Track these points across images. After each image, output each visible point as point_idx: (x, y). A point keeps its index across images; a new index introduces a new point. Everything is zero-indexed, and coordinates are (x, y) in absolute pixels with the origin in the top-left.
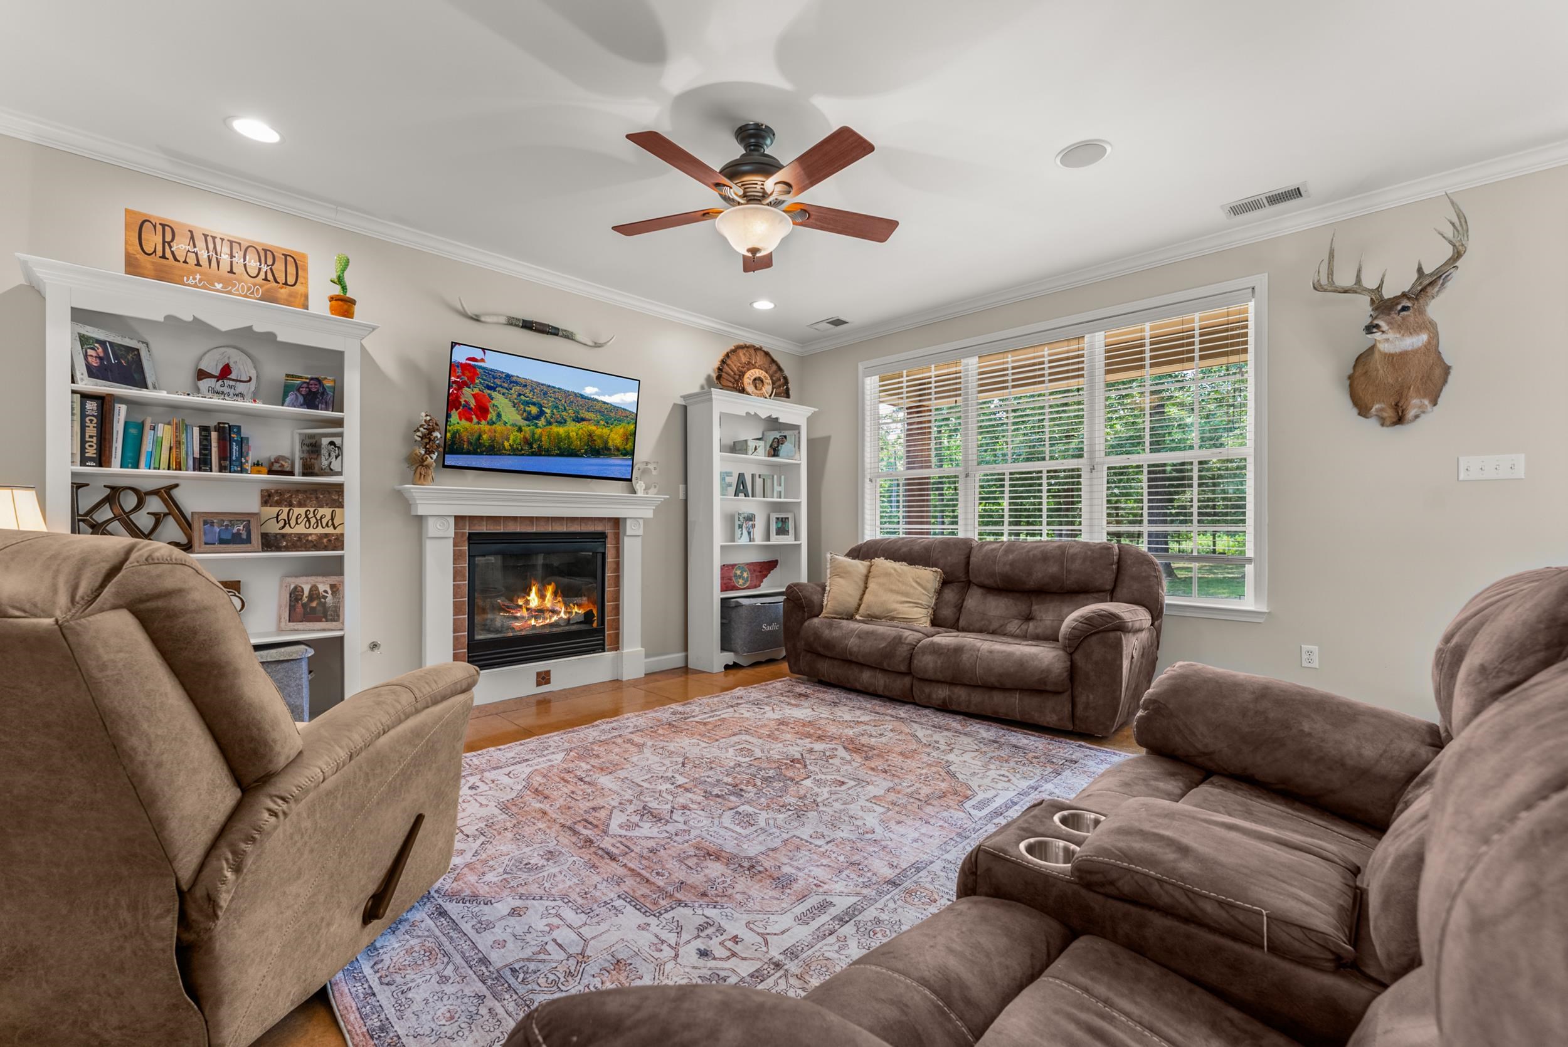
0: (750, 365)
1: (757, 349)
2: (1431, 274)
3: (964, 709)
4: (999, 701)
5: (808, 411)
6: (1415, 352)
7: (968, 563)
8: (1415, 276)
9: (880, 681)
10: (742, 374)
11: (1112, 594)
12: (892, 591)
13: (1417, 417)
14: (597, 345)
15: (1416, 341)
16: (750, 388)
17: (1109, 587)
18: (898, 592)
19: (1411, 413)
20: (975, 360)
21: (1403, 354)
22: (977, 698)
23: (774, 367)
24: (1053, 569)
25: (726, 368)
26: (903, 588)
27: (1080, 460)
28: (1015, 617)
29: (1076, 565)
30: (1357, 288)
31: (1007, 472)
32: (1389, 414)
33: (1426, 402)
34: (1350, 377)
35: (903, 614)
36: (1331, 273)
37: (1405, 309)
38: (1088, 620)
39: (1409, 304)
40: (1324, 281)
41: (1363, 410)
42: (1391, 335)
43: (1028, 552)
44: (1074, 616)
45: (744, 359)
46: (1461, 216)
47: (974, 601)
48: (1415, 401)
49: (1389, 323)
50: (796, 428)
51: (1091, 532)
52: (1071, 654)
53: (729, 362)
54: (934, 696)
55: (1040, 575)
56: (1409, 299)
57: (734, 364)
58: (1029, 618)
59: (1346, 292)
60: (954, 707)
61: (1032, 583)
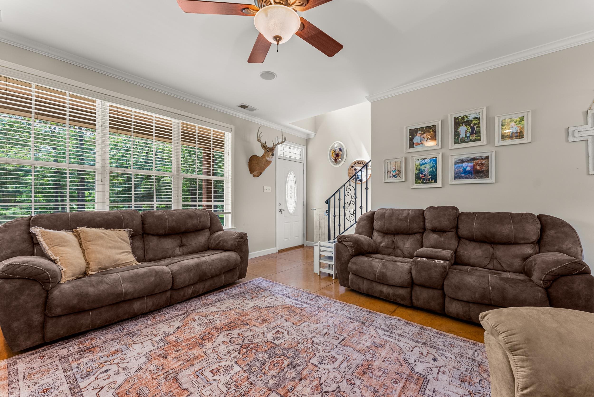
7: (143, 224)
9: (149, 303)
11: (209, 229)
12: (110, 248)
17: (209, 226)
18: (115, 248)
26: (116, 244)
27: (170, 173)
28: (177, 247)
32: (258, 174)
34: (249, 163)
35: (125, 260)
41: (252, 172)
43: (181, 215)
52: (237, 252)
58: (184, 245)
61: (184, 229)
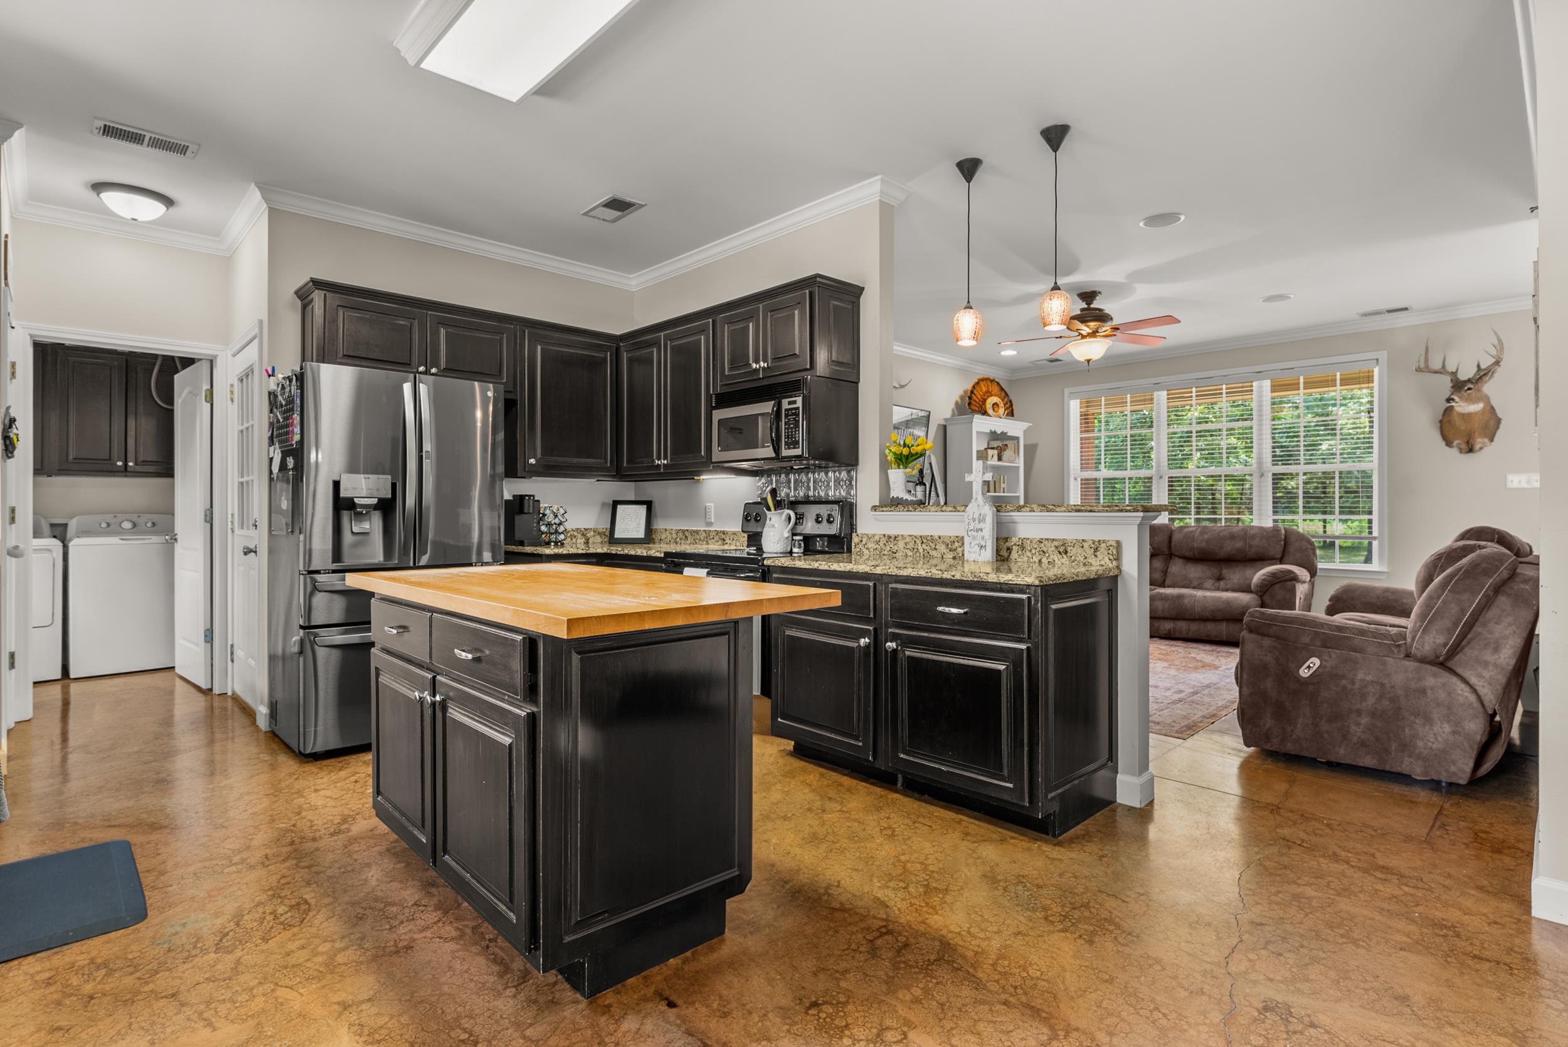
0: (989, 394)
1: (992, 381)
2: (1485, 369)
3: (1184, 635)
4: (1211, 628)
5: (1025, 425)
6: (1476, 413)
7: (1170, 541)
8: (1476, 369)
10: (984, 401)
11: (1281, 561)
13: (1481, 448)
14: (902, 387)
15: (1477, 407)
16: (990, 411)
17: (1279, 556)
19: (1477, 447)
20: (1165, 393)
21: (1469, 414)
22: (1194, 627)
23: (1003, 394)
24: (1239, 544)
25: (974, 397)
28: (1209, 578)
29: (1256, 542)
30: (1443, 371)
31: (1193, 476)
32: (1464, 446)
33: (1486, 440)
34: (1441, 422)
36: (1426, 361)
37: (1469, 389)
38: (1273, 575)
39: (1472, 386)
40: (1422, 365)
41: (1449, 444)
42: (1461, 404)
43: (1219, 533)
44: (1260, 574)
45: (984, 389)
46: (1499, 340)
47: (1177, 567)
48: (1479, 440)
49: (1460, 398)
50: (1017, 439)
51: (1260, 519)
52: (1261, 596)
53: (975, 392)
54: (1162, 628)
55: (1229, 549)
56: (1472, 383)
57: (979, 394)
58: (1220, 578)
59: (1436, 372)
60: (1177, 635)
61: (1222, 554)
